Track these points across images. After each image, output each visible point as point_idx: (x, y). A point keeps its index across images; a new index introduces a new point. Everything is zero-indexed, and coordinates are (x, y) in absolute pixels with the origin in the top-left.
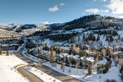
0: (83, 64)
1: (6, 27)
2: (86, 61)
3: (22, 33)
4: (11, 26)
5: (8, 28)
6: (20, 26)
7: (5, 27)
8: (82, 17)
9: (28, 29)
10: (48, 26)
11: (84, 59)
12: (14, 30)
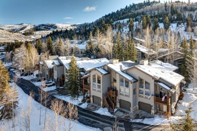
0: (120, 97)
1: (11, 28)
2: (136, 80)
3: (33, 37)
4: (18, 26)
5: (14, 30)
6: (32, 27)
7: (9, 28)
8: (128, 6)
9: (43, 31)
10: (75, 27)
11: (125, 68)
12: (21, 32)
